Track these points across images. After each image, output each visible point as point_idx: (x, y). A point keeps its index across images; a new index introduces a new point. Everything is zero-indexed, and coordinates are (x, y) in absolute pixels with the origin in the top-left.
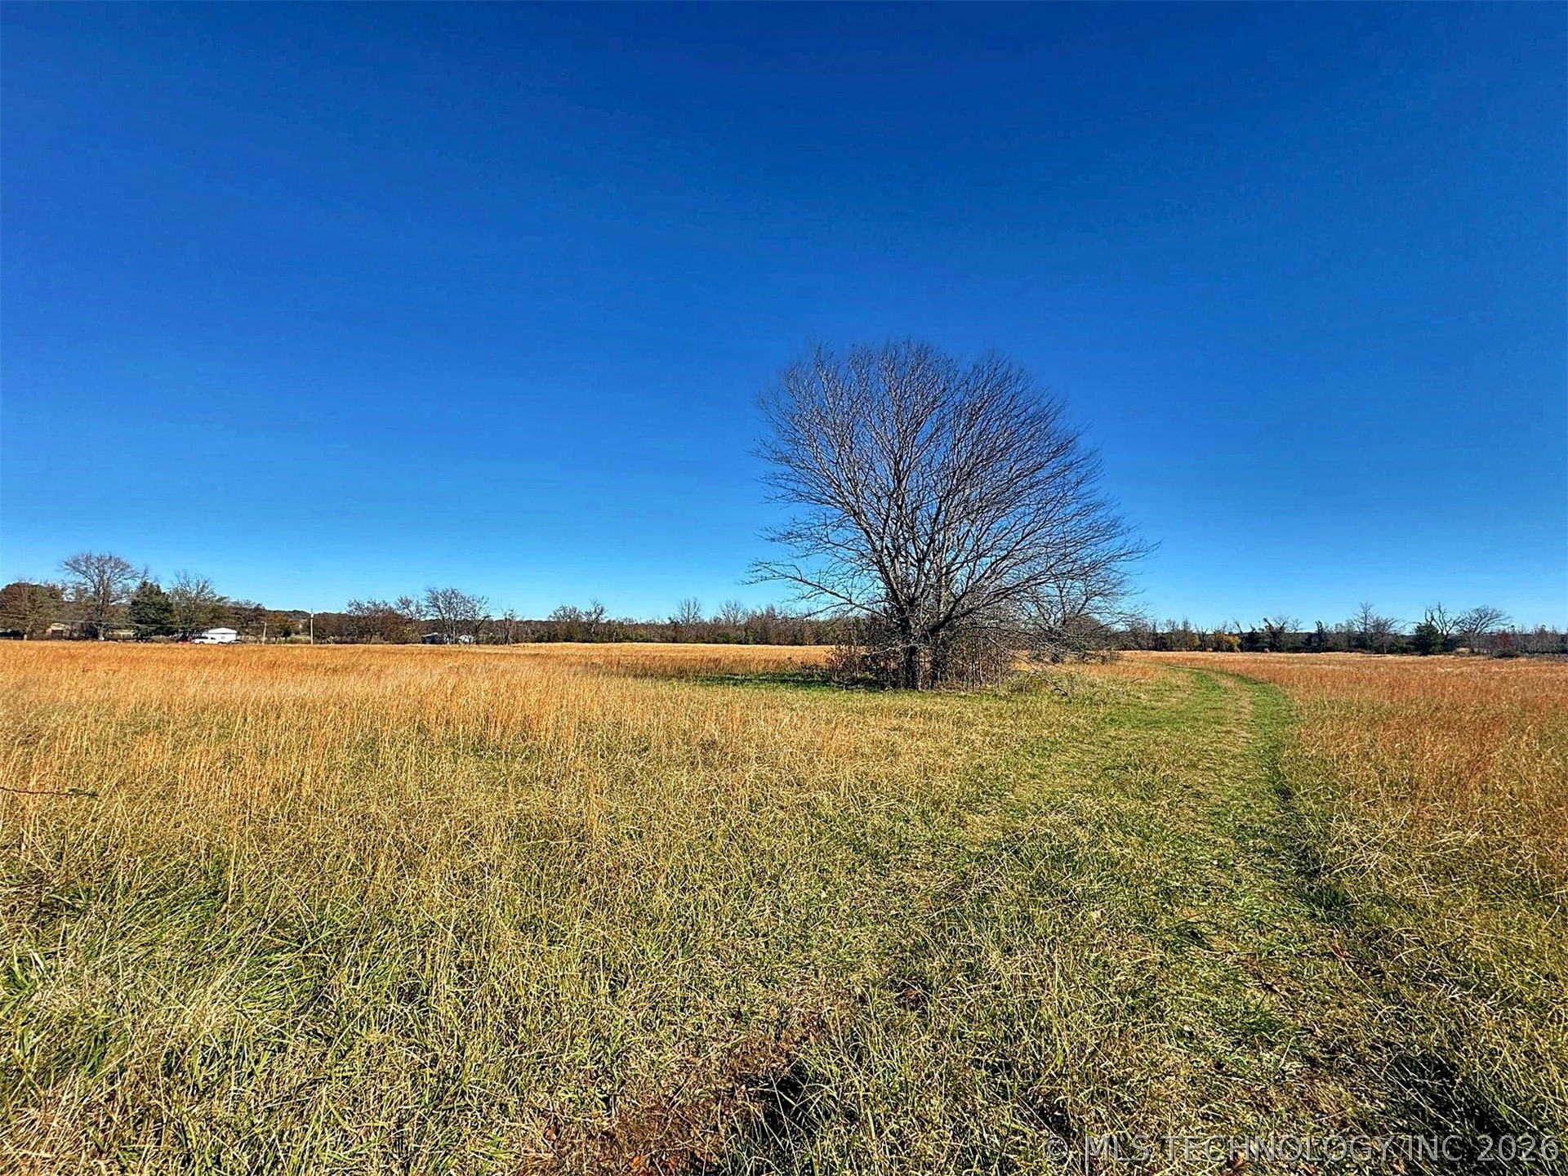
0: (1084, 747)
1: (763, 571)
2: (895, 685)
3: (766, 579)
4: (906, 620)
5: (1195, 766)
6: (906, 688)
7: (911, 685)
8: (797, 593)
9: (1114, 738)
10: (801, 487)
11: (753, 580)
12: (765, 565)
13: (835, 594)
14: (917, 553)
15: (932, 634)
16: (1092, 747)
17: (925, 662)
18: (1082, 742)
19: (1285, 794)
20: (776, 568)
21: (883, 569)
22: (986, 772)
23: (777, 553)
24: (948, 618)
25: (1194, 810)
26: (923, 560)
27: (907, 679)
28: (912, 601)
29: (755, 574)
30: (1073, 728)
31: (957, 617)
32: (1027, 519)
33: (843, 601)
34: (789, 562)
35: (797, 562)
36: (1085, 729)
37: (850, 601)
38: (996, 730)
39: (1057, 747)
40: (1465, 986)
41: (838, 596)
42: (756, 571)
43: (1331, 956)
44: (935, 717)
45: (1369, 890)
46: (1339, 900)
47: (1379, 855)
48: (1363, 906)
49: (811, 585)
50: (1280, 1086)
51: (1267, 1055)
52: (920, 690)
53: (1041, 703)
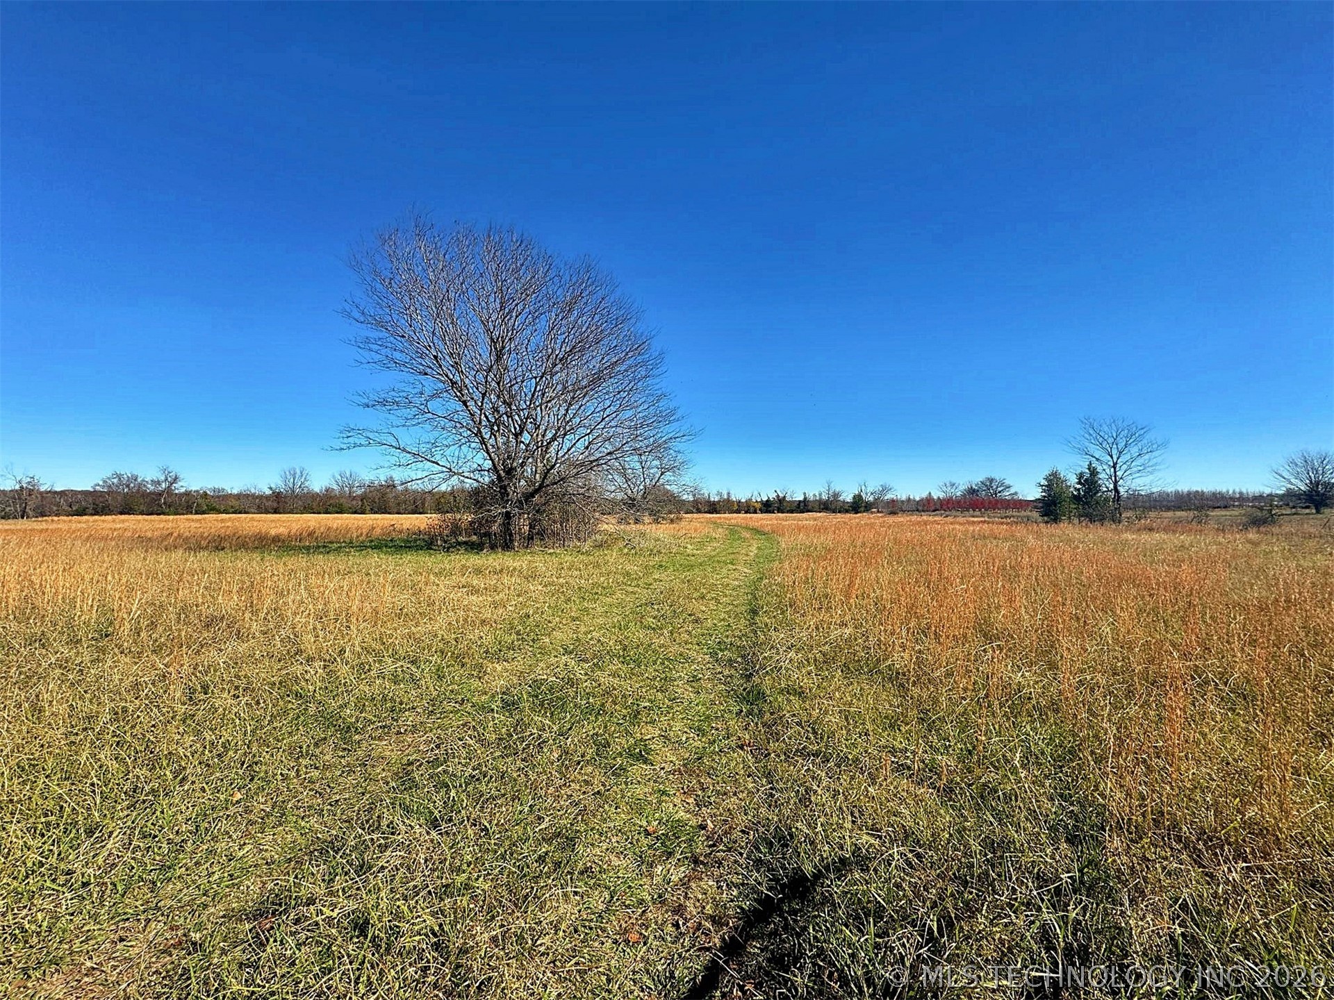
0: (630, 589)
1: (353, 439)
2: (493, 547)
3: (361, 445)
4: (505, 488)
5: (703, 598)
6: (503, 549)
7: (507, 546)
8: (393, 460)
9: (655, 580)
10: (397, 355)
11: (344, 446)
12: (360, 431)
13: (434, 462)
14: (515, 428)
15: (526, 500)
16: (636, 589)
17: (522, 524)
18: (630, 585)
19: (754, 612)
20: (369, 435)
21: (483, 442)
22: (532, 619)
23: (373, 419)
24: (541, 486)
25: (690, 633)
26: (521, 433)
27: (505, 542)
28: (510, 471)
29: (346, 440)
30: (628, 574)
31: (548, 485)
32: (608, 403)
33: (444, 469)
34: (386, 430)
35: (393, 431)
36: (637, 574)
37: (450, 469)
38: (561, 580)
39: (607, 591)
40: (816, 755)
41: (438, 464)
42: (348, 437)
43: (741, 747)
44: (511, 573)
45: (780, 684)
46: (761, 695)
47: (792, 654)
48: (771, 699)
49: (409, 453)
50: (660, 902)
51: (661, 868)
52: (516, 549)
53: (612, 556)
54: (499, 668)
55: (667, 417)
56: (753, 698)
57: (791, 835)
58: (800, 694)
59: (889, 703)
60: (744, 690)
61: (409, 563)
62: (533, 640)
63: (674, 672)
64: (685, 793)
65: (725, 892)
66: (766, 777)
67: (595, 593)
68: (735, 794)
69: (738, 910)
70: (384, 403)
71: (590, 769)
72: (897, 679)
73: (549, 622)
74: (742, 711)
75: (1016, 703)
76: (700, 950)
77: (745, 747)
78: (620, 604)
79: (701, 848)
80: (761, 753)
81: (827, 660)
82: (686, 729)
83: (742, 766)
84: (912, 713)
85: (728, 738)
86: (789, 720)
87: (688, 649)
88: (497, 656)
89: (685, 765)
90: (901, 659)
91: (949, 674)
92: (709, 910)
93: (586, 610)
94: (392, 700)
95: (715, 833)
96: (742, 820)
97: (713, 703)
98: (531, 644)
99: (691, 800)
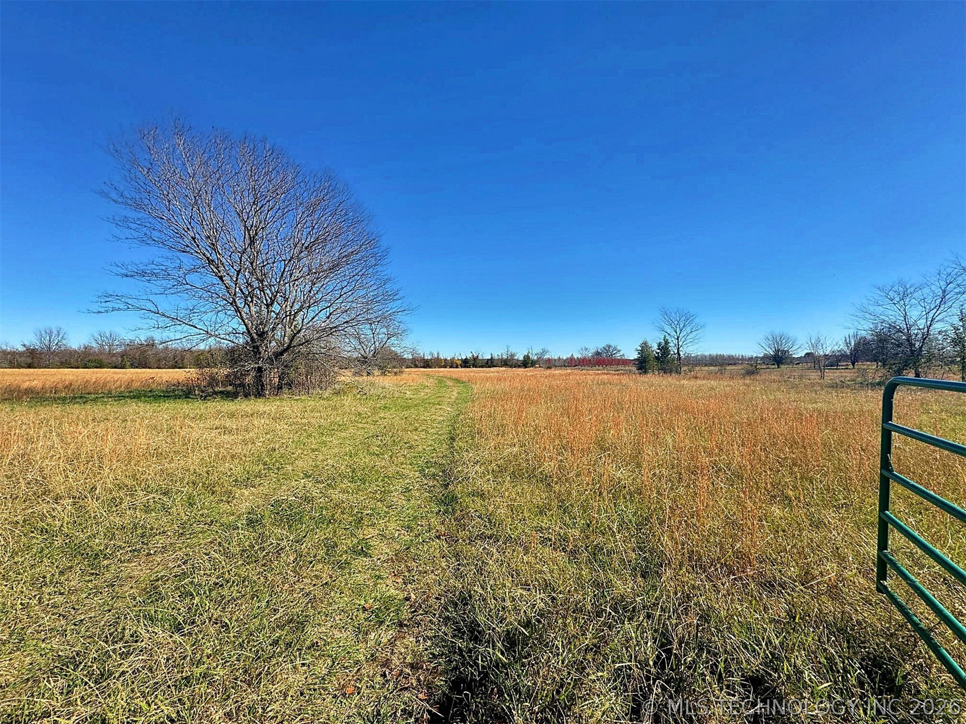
0: (360, 425)
2: (246, 396)
3: (119, 309)
4: (257, 347)
5: (416, 430)
6: (256, 397)
7: (259, 394)
8: (152, 323)
10: (155, 234)
11: (102, 310)
12: (118, 297)
13: (192, 326)
14: (267, 301)
15: (276, 358)
16: (365, 425)
17: (273, 376)
18: (361, 422)
19: (453, 439)
20: (130, 301)
21: (238, 310)
22: (277, 452)
23: (132, 287)
24: (289, 347)
25: (405, 456)
26: (272, 304)
27: (259, 391)
28: (262, 335)
29: (104, 304)
30: (360, 414)
31: (295, 346)
32: (345, 283)
33: (202, 332)
34: (145, 297)
35: (152, 298)
36: (367, 414)
37: (208, 332)
38: (303, 421)
39: (342, 427)
40: (490, 537)
41: (196, 327)
42: (106, 302)
43: (438, 537)
44: (261, 415)
45: (468, 489)
46: (454, 499)
47: (477, 468)
48: (461, 500)
49: (168, 317)
50: (372, 660)
51: (374, 634)
52: (267, 397)
53: (348, 400)
54: (247, 493)
55: (392, 296)
56: (448, 502)
57: (470, 596)
58: (482, 496)
59: (540, 497)
60: (443, 495)
61: (167, 410)
62: (278, 469)
63: (391, 486)
64: (395, 575)
65: (422, 644)
66: (456, 557)
67: (331, 430)
68: (432, 572)
69: (431, 656)
70: (143, 274)
71: (320, 566)
72: (546, 481)
73: (293, 453)
74: (440, 511)
75: (617, 491)
76: (401, 690)
77: (442, 537)
78: (352, 437)
79: (405, 614)
80: (452, 540)
81: (502, 470)
82: (398, 528)
83: (438, 551)
84: (555, 503)
85: (430, 531)
86: (473, 514)
87: (403, 468)
88: (246, 483)
89: (396, 555)
90: (549, 467)
91: (578, 475)
92: (409, 660)
93: (324, 443)
94: (143, 527)
95: (417, 602)
96: (436, 590)
97: (420, 506)
98: (276, 471)
99: (400, 580)
